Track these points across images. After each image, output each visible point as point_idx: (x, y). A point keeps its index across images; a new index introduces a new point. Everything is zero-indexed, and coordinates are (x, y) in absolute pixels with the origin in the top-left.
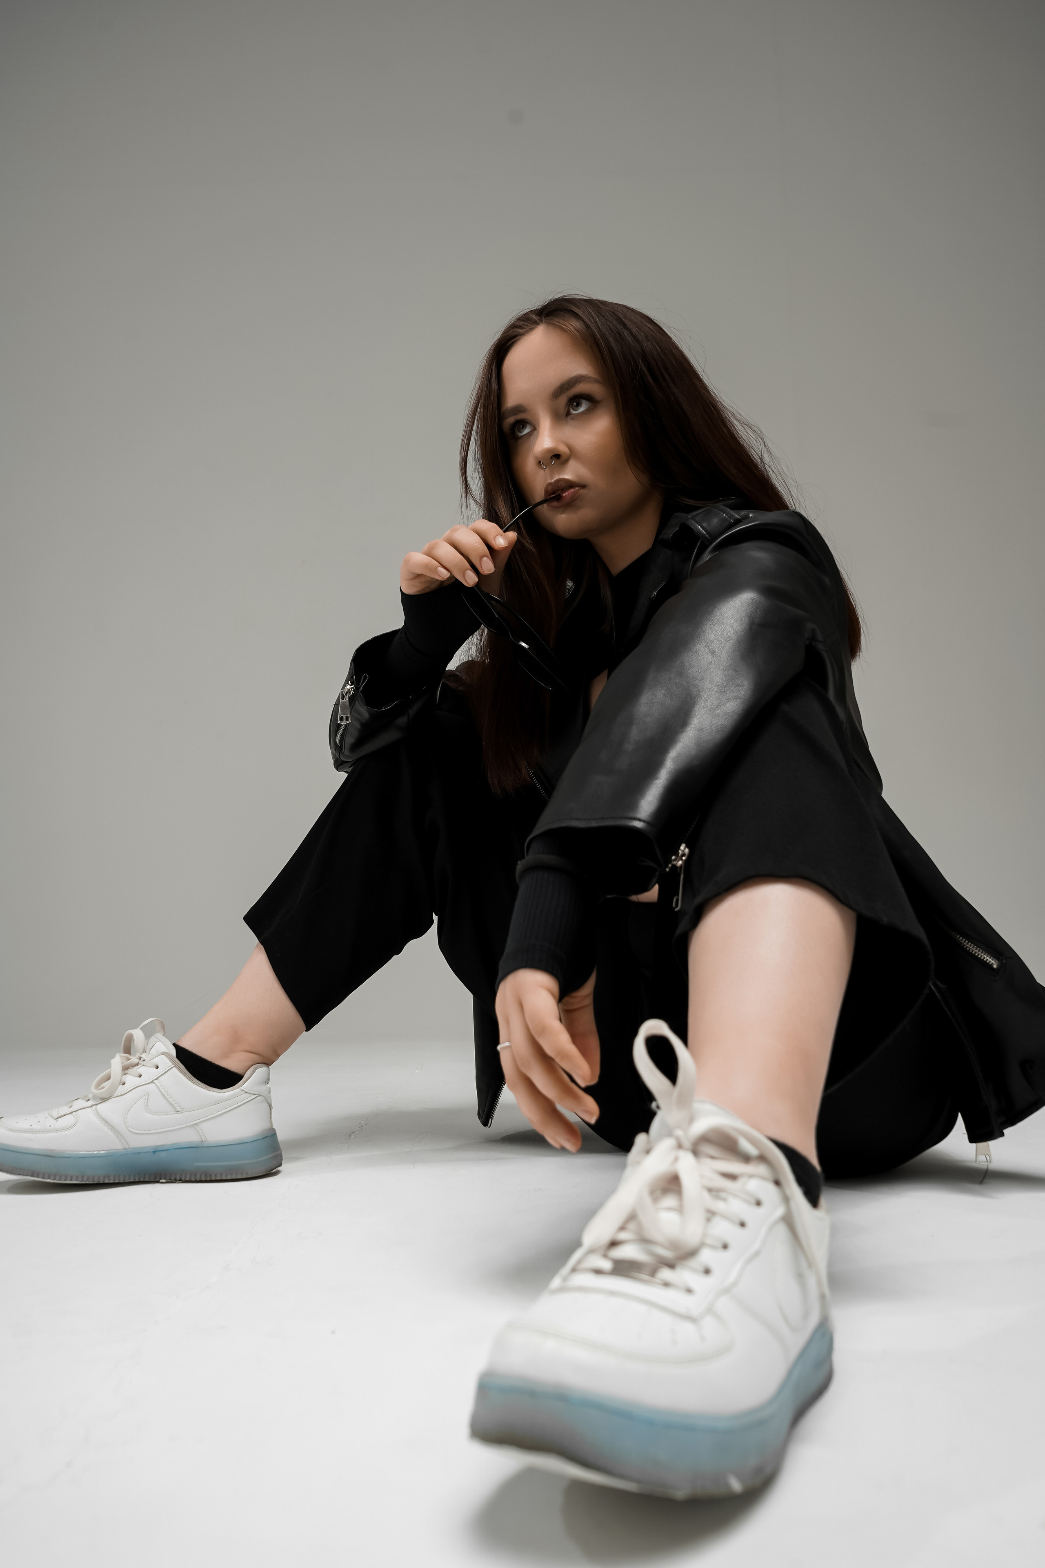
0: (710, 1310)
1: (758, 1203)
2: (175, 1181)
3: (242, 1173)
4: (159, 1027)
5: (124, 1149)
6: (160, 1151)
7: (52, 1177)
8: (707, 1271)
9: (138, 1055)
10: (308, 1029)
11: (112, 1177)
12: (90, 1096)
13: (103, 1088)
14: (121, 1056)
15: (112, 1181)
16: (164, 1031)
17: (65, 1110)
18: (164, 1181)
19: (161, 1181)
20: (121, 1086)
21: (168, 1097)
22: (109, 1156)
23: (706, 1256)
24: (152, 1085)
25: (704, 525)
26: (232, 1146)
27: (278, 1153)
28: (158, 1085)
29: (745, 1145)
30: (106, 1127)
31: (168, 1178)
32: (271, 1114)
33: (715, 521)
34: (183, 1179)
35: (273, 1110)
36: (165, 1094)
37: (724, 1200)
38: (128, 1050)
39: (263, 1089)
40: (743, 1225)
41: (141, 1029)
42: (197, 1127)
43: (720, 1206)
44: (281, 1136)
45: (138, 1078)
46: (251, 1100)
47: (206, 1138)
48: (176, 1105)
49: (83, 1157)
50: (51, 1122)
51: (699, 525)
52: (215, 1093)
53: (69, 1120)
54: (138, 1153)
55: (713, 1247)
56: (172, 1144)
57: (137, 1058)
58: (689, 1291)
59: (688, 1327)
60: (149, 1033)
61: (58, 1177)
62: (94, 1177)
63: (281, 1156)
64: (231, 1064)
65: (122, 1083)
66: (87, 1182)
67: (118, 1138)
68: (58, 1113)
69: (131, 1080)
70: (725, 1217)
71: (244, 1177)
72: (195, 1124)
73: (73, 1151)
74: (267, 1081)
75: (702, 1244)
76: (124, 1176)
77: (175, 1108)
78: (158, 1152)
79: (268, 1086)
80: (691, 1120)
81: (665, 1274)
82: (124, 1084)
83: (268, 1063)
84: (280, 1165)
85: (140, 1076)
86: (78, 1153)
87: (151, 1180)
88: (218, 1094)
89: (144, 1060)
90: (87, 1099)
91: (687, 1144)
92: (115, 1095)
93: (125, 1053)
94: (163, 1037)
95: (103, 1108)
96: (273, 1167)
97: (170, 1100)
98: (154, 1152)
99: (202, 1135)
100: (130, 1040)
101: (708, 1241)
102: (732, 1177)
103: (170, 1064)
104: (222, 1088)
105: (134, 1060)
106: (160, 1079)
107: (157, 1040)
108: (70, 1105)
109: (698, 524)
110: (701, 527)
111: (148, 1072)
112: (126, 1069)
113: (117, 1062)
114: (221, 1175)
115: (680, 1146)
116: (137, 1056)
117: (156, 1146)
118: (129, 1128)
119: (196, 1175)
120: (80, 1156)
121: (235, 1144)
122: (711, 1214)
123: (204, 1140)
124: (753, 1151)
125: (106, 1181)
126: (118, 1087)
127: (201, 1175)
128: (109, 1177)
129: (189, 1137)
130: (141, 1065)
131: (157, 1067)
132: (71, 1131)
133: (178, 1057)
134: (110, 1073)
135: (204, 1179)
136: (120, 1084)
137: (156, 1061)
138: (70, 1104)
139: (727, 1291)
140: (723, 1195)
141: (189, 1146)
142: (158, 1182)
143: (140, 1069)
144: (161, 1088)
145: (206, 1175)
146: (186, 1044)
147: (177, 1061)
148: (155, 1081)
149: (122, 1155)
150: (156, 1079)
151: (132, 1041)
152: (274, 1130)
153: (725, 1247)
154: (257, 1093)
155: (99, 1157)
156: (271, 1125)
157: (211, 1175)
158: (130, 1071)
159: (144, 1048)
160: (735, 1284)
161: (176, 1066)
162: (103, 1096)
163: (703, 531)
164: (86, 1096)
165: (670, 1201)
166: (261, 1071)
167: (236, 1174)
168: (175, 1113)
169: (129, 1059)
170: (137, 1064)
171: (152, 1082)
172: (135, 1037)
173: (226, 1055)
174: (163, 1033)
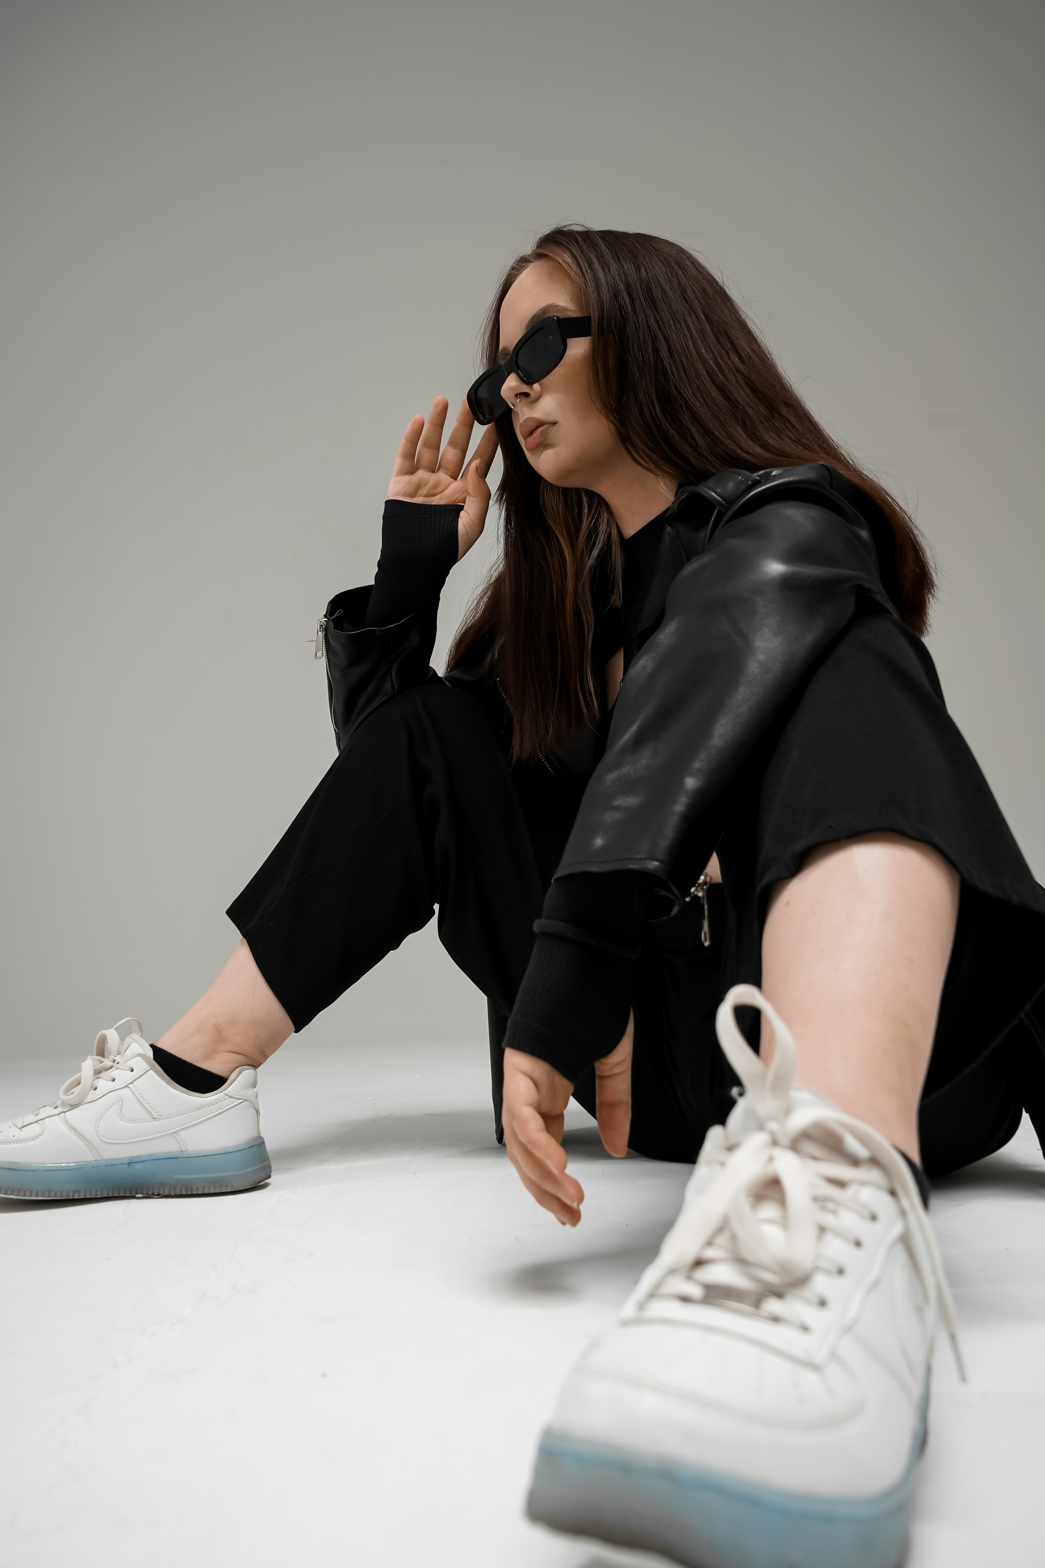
0: (834, 1356)
1: (874, 1218)
2: (152, 1196)
3: (226, 1186)
4: (135, 1028)
5: (96, 1161)
6: (135, 1162)
7: (16, 1193)
8: (822, 1303)
9: (112, 1057)
10: (297, 1030)
11: (82, 1192)
12: (59, 1103)
13: (72, 1093)
14: (92, 1059)
15: (82, 1197)
16: (142, 1031)
17: (31, 1118)
18: (141, 1196)
19: (137, 1196)
20: (92, 1091)
21: (144, 1103)
22: (79, 1168)
23: (821, 1284)
24: (127, 1089)
25: (718, 490)
26: (215, 1156)
27: (265, 1163)
28: (133, 1089)
29: (853, 1145)
30: (76, 1136)
31: (145, 1192)
32: (258, 1121)
33: (731, 485)
34: (161, 1194)
35: (261, 1117)
36: (141, 1100)
37: (834, 1212)
38: (101, 1052)
39: (250, 1093)
40: (858, 1244)
41: (116, 1029)
42: (176, 1135)
43: (829, 1220)
44: (269, 1146)
45: (111, 1082)
46: (237, 1105)
47: (186, 1148)
48: (152, 1112)
49: (50, 1170)
50: (15, 1132)
51: (713, 492)
52: (196, 1098)
53: (35, 1129)
54: (112, 1164)
55: (827, 1272)
56: (149, 1155)
57: (110, 1061)
58: (805, 1329)
59: (810, 1378)
60: (123, 1034)
61: (22, 1193)
62: (62, 1192)
63: (270, 1167)
64: (214, 1066)
65: (93, 1088)
66: (55, 1198)
67: (88, 1148)
68: (23, 1121)
69: (103, 1084)
70: (838, 1234)
71: (229, 1191)
72: (175, 1133)
73: (40, 1164)
74: (254, 1085)
75: (816, 1269)
76: (97, 1191)
77: (152, 1115)
78: (133, 1164)
79: (255, 1090)
80: (788, 1111)
81: (772, 1306)
82: (96, 1089)
83: (255, 1065)
84: (269, 1177)
85: (114, 1080)
86: (44, 1165)
87: (126, 1195)
88: (199, 1099)
89: (118, 1063)
90: (55, 1107)
91: (784, 1140)
92: (86, 1101)
93: (97, 1055)
94: (141, 1038)
95: (72, 1115)
96: (261, 1179)
97: (146, 1106)
98: (129, 1164)
99: (181, 1144)
100: (103, 1041)
101: (823, 1264)
102: (840, 1184)
103: (146, 1066)
104: (204, 1093)
105: (107, 1062)
106: (135, 1082)
107: (133, 1041)
108: (36, 1113)
109: (711, 490)
110: (715, 493)
111: (121, 1075)
112: (98, 1073)
113: (88, 1065)
114: (204, 1188)
115: (775, 1142)
116: (110, 1059)
117: (131, 1157)
118: (101, 1138)
119: (175, 1189)
120: (47, 1169)
121: (218, 1154)
122: (822, 1230)
123: (184, 1150)
124: (862, 1152)
125: (76, 1197)
126: (89, 1092)
127: (181, 1189)
128: (79, 1192)
129: (168, 1146)
130: (115, 1068)
131: (132, 1070)
132: (37, 1141)
133: (155, 1059)
134: (80, 1077)
135: (184, 1194)
136: (91, 1089)
137: (131, 1063)
138: (36, 1111)
139: (848, 1330)
140: (831, 1205)
141: (168, 1157)
142: (134, 1197)
143: (114, 1073)
144: (136, 1093)
145: (186, 1188)
146: (163, 1045)
147: (154, 1063)
148: (130, 1085)
149: (94, 1167)
150: (131, 1083)
151: (106, 1042)
152: (262, 1139)
153: (841, 1271)
154: (244, 1098)
155: (68, 1169)
156: (259, 1132)
157: (192, 1189)
158: (102, 1075)
159: (119, 1049)
160: (856, 1321)
161: (152, 1068)
162: (72, 1102)
163: (718, 498)
164: (54, 1103)
165: (769, 1211)
166: (247, 1074)
167: (220, 1187)
168: (152, 1120)
169: (101, 1062)
170: (111, 1067)
171: (126, 1086)
172: (108, 1038)
173: (207, 1057)
174: (140, 1034)
